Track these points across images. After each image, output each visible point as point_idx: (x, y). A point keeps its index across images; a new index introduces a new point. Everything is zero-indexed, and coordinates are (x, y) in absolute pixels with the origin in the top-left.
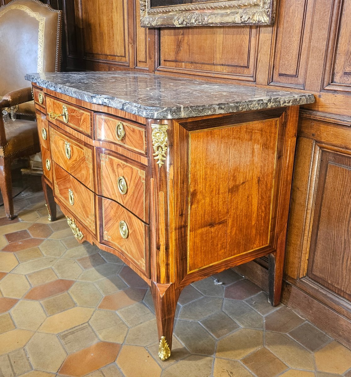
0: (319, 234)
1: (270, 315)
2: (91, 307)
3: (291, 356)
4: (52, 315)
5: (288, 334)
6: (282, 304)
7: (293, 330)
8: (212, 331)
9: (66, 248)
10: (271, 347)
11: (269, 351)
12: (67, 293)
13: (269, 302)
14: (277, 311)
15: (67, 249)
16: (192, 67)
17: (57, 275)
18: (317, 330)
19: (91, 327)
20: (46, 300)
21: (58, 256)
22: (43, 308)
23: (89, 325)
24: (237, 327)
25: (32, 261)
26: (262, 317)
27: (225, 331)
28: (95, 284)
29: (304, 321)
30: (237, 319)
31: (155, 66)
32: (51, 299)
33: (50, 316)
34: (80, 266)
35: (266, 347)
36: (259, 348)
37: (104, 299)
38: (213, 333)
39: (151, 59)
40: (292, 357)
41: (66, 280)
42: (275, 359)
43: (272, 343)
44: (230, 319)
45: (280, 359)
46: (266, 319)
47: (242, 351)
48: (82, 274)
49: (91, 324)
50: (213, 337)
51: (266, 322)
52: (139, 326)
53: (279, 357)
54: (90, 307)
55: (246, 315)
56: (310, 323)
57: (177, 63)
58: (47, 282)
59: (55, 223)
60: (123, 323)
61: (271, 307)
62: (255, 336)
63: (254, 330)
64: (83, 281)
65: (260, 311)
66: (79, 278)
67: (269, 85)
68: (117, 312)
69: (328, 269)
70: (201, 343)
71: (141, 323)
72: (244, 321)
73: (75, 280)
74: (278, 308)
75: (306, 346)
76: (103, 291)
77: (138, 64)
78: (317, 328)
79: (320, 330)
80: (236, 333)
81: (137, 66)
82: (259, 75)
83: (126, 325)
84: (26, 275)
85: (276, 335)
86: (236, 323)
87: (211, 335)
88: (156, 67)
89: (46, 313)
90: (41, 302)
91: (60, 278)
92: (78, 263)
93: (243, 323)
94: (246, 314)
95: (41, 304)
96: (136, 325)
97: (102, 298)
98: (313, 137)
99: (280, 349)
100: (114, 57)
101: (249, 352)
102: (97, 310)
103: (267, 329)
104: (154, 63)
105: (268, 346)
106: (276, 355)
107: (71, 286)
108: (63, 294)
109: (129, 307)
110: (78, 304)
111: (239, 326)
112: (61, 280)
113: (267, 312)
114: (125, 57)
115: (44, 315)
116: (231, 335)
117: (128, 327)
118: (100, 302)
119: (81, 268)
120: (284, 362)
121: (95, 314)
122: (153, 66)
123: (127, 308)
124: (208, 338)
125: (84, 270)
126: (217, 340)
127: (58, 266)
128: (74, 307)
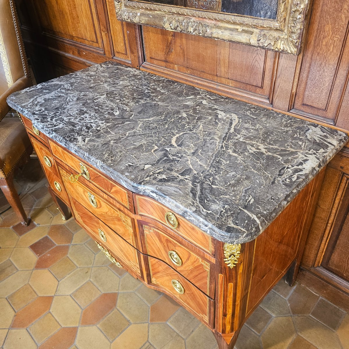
0: (338, 242)
1: (290, 296)
2: (144, 322)
3: (320, 339)
4: (114, 340)
5: (311, 316)
6: (296, 282)
7: (313, 309)
8: (252, 327)
9: (93, 253)
10: (303, 332)
11: (303, 338)
12: (116, 310)
13: (286, 282)
14: (295, 291)
15: (95, 254)
16: (187, 71)
17: (99, 289)
18: (331, 305)
19: (153, 347)
20: (101, 323)
21: (90, 264)
22: (103, 333)
23: (150, 344)
24: (270, 317)
25: (69, 275)
26: (285, 300)
27: (261, 324)
28: (136, 293)
29: (318, 297)
30: (268, 308)
31: (139, 61)
32: (106, 320)
33: (113, 341)
34: (115, 274)
35: (299, 334)
36: (294, 337)
37: (151, 310)
38: (254, 329)
39: (133, 53)
40: (322, 339)
41: (109, 293)
42: (310, 346)
43: (303, 329)
44: (262, 309)
45: (313, 344)
46: (289, 303)
47: (282, 344)
48: (121, 283)
49: (151, 343)
50: (255, 333)
51: (290, 305)
52: (192, 335)
53: (312, 343)
54: (142, 322)
55: (273, 302)
56: (323, 299)
57: (168, 64)
58: (93, 299)
59: (70, 222)
60: (178, 335)
61: (289, 287)
62: (287, 324)
63: (284, 318)
64: (125, 291)
65: (282, 294)
66: (120, 288)
67: (290, 112)
68: (168, 323)
69: (345, 266)
70: (248, 342)
71: (193, 331)
72: (274, 309)
73: (117, 292)
74: (295, 287)
75: (328, 326)
76: (147, 300)
77: (116, 55)
78: (331, 303)
79: (333, 305)
80: (271, 324)
81: (114, 56)
82: (277, 100)
83: (182, 337)
84: (71, 295)
85: (302, 318)
86: (268, 313)
87: (253, 332)
88: (141, 62)
89: (107, 338)
90: (98, 326)
91: (103, 293)
92: (111, 270)
93: (273, 312)
94: (272, 300)
95: (98, 328)
96: (189, 335)
97: (149, 309)
98: (341, 169)
99: (310, 333)
100: (83, 40)
101: (288, 343)
102: (150, 325)
103: (293, 314)
104: (137, 59)
105: (300, 332)
106: (309, 341)
107: (117, 300)
108: (113, 312)
109: (176, 315)
110: (131, 321)
111: (271, 315)
112: (106, 295)
113: (288, 294)
114: (97, 42)
115: (107, 341)
116: (268, 328)
117: (183, 339)
118: (149, 314)
119: (116, 275)
120: (317, 347)
121: (150, 330)
122: (137, 61)
123: (174, 316)
124: (251, 335)
125: (120, 277)
126: (259, 336)
127: (96, 277)
128: (129, 325)
